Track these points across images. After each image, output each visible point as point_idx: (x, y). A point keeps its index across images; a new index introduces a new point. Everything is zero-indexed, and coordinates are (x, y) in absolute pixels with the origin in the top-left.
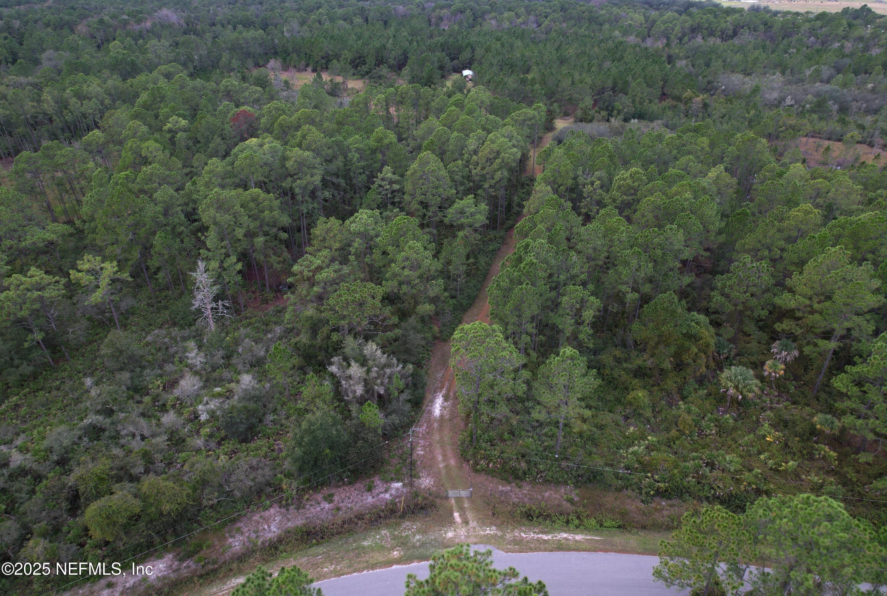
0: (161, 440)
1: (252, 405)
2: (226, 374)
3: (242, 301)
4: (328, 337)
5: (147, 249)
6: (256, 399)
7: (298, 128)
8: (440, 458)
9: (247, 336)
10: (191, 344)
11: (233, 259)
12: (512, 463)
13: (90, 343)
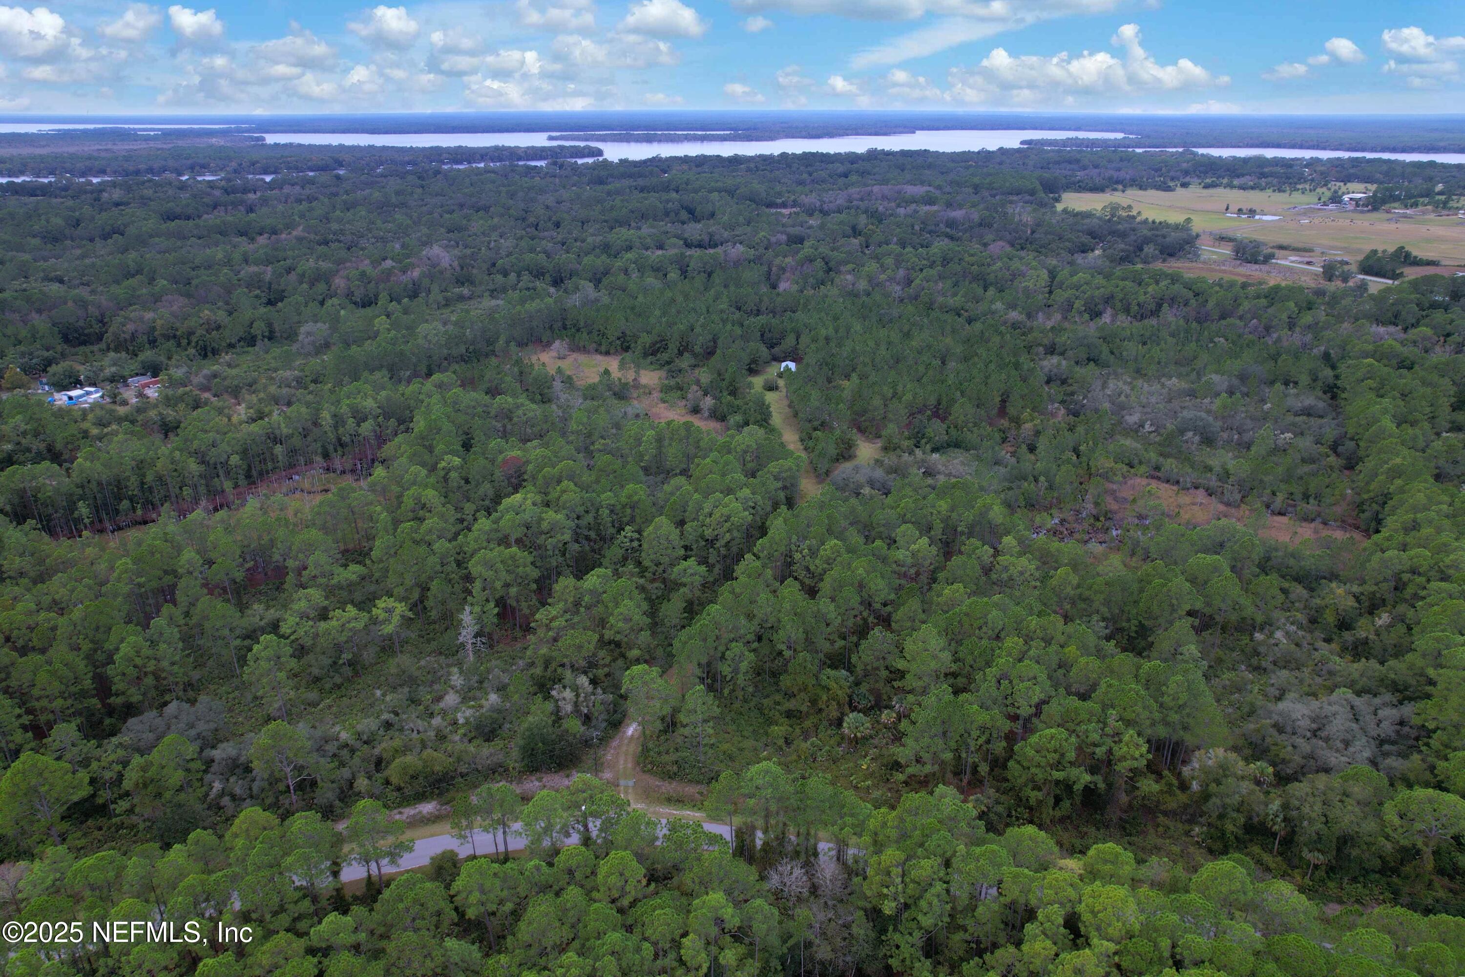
0: (432, 734)
1: (495, 715)
2: (478, 694)
3: (495, 637)
4: (555, 670)
5: (426, 589)
6: (499, 711)
7: (559, 482)
8: (622, 762)
9: (496, 666)
10: (455, 670)
11: (492, 604)
12: (668, 768)
13: (376, 664)
